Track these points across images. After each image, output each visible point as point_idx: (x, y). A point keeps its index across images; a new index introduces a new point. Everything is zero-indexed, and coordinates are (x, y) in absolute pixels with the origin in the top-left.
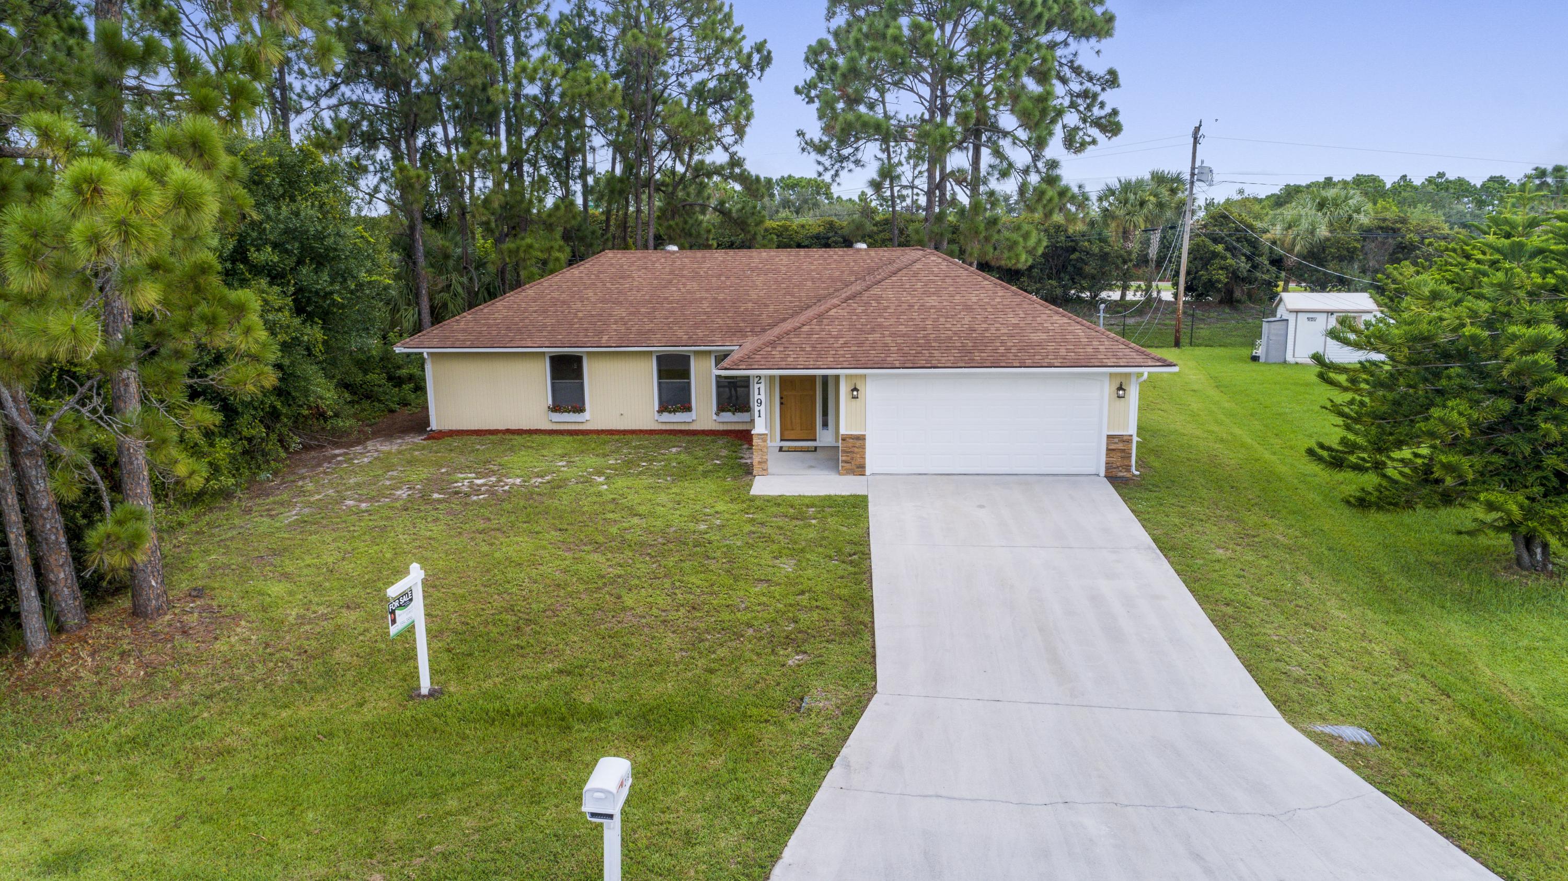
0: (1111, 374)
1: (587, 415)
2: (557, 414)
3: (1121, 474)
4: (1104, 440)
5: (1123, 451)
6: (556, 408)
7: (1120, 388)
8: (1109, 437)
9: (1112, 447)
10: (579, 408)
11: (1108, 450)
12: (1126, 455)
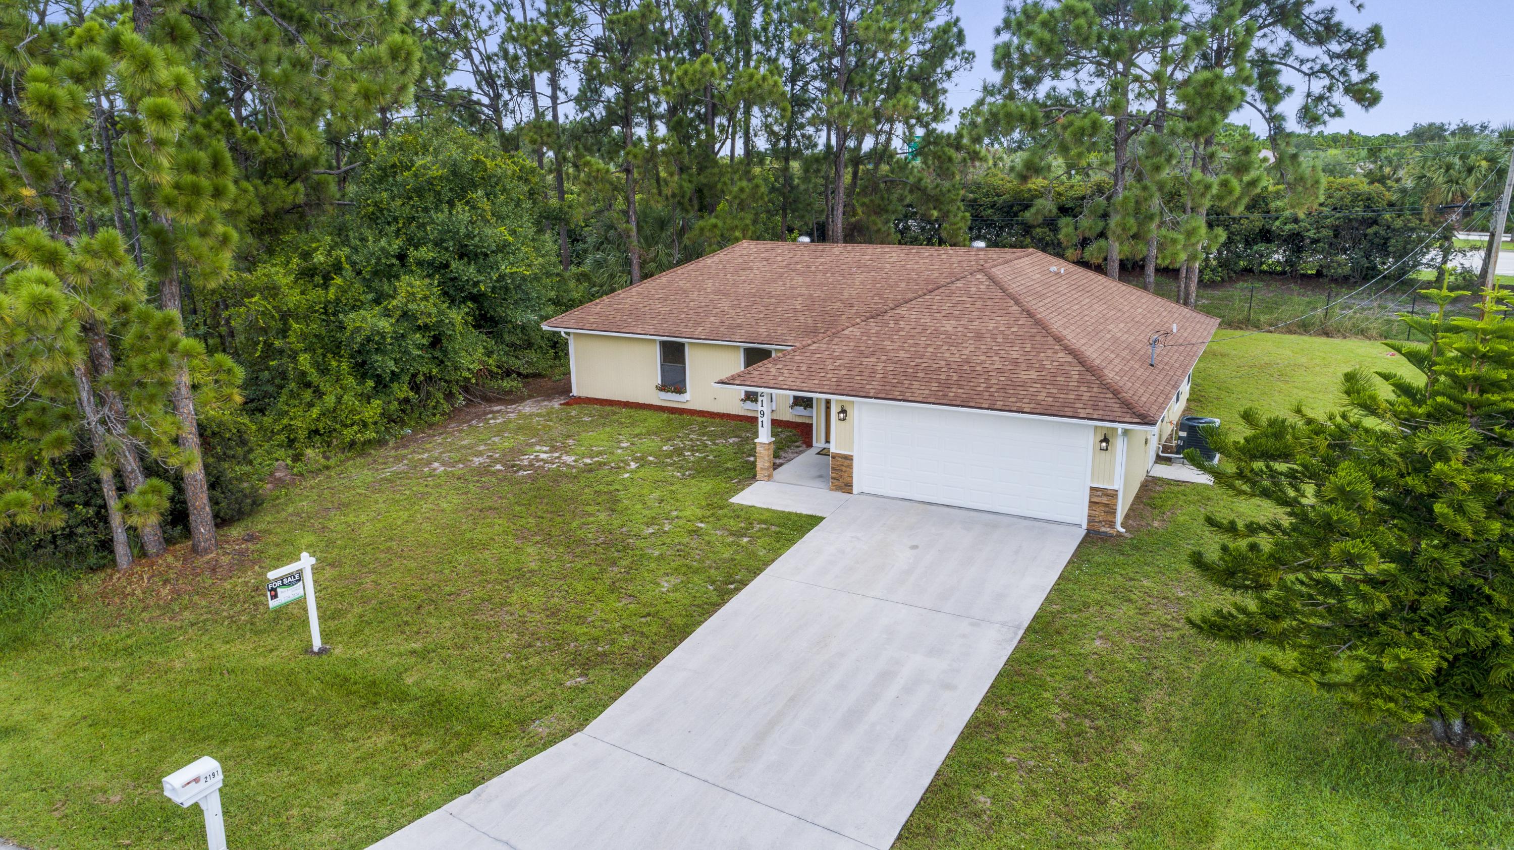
0: (1096, 427)
1: (686, 396)
2: (663, 393)
3: (1104, 529)
4: (1088, 491)
5: (1107, 505)
6: (663, 388)
7: (1106, 440)
8: (1092, 489)
9: (1095, 500)
10: (680, 389)
11: (1090, 502)
12: (1111, 510)
